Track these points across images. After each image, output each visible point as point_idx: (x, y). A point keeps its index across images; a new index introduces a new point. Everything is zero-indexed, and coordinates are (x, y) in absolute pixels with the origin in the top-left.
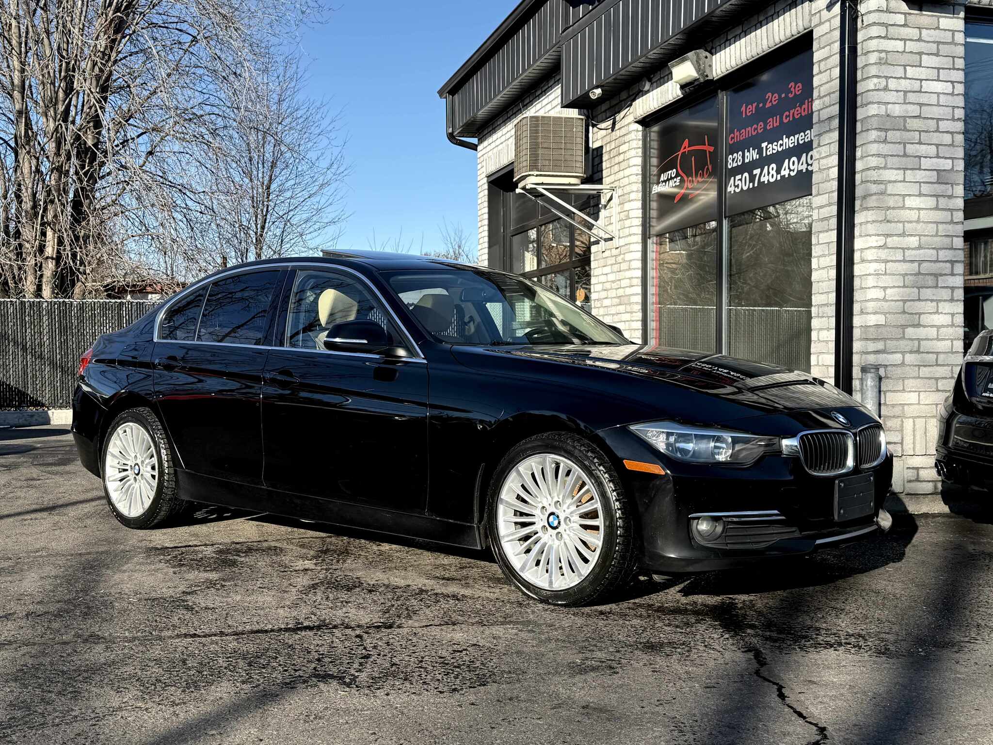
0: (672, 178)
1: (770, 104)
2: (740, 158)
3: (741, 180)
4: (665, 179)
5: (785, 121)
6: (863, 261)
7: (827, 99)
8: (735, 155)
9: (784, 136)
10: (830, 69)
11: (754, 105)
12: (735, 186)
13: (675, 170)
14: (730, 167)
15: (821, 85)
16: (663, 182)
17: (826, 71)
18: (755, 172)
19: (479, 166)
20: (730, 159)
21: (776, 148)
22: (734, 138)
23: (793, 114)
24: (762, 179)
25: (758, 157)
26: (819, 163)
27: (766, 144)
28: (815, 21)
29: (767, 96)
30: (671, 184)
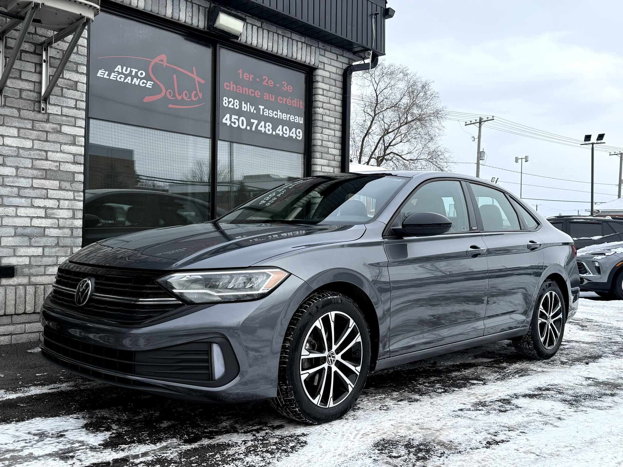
0: (136, 76)
1: (267, 84)
2: (237, 104)
3: (238, 120)
4: (124, 72)
5: (279, 101)
7: (328, 112)
9: (279, 111)
11: (252, 76)
12: (232, 122)
13: (144, 73)
14: (225, 105)
16: (119, 73)
18: (252, 121)
20: (226, 100)
21: (272, 114)
22: (230, 87)
23: (286, 101)
24: (259, 128)
25: (255, 112)
26: (322, 143)
27: (263, 107)
28: (321, 66)
29: (264, 77)
30: (136, 81)
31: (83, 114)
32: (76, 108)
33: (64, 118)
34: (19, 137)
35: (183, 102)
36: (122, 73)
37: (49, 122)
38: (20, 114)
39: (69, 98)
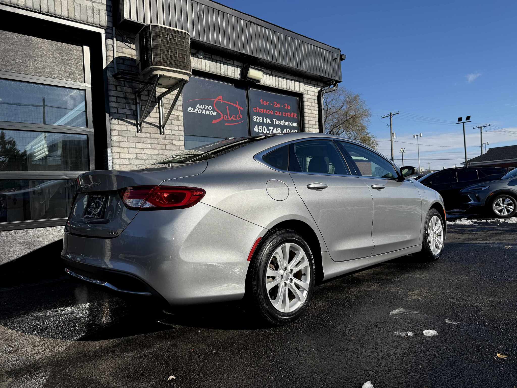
0: (208, 109)
1: (276, 106)
2: (261, 119)
3: (262, 128)
4: (201, 108)
9: (284, 121)
11: (268, 102)
12: (259, 130)
13: (211, 107)
14: (254, 120)
16: (199, 109)
18: (270, 128)
20: (255, 117)
21: (280, 123)
22: (256, 110)
23: (287, 114)
24: (274, 132)
25: (271, 123)
27: (275, 120)
28: (306, 92)
29: (274, 102)
30: (208, 112)
31: (182, 133)
32: (179, 130)
33: (173, 136)
34: (151, 148)
35: (232, 121)
37: (166, 139)
38: (151, 136)
39: (175, 125)
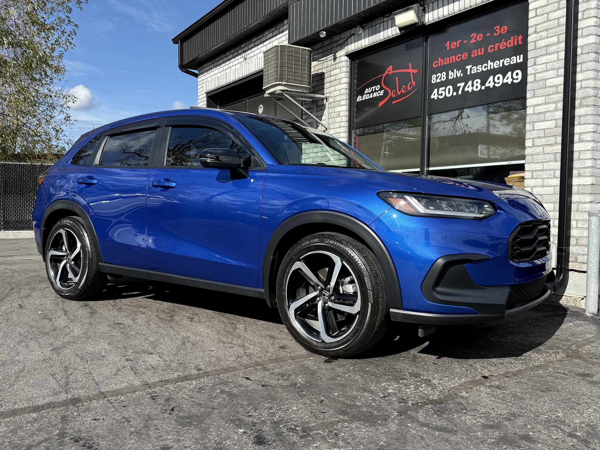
0: (375, 91)
1: (475, 41)
2: (444, 76)
3: (444, 90)
4: (369, 92)
5: (489, 51)
6: (581, 141)
7: (544, 34)
8: (439, 74)
9: (489, 61)
10: (548, 13)
11: (458, 42)
12: (439, 95)
13: (379, 86)
14: (433, 82)
15: (537, 25)
16: (367, 94)
17: (543, 15)
18: (459, 85)
19: (199, 87)
20: (434, 77)
21: (481, 69)
22: (438, 63)
23: (499, 46)
24: (466, 89)
25: (462, 75)
26: (535, 76)
27: (471, 66)
29: (471, 36)
30: (375, 95)
35: (402, 95)
36: (368, 93)
39: (337, 122)
